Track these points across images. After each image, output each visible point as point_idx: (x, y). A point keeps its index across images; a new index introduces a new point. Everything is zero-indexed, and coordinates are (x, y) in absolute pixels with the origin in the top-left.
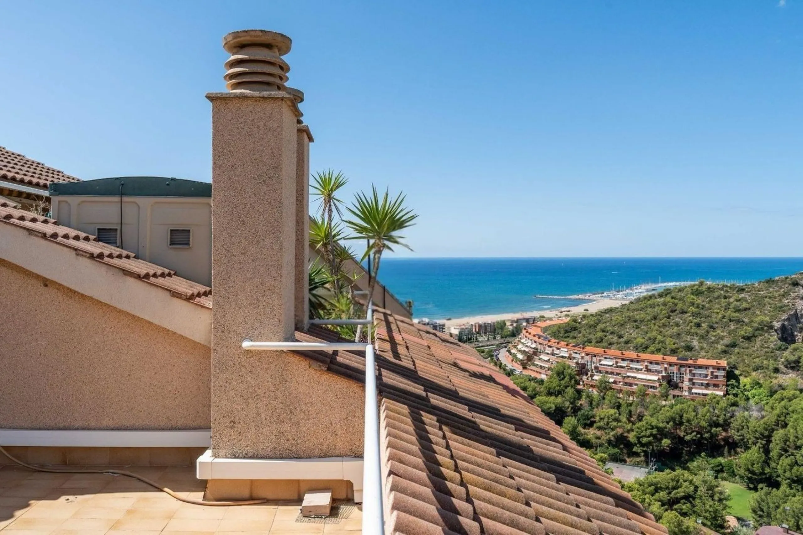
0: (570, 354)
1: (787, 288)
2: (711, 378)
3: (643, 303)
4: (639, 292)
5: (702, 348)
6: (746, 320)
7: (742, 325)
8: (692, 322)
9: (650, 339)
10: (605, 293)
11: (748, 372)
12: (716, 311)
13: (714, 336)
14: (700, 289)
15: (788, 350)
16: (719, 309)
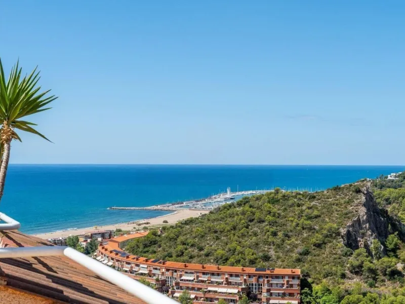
0: (150, 271)
1: (351, 195)
2: (287, 287)
3: (222, 212)
4: (217, 202)
5: (278, 258)
6: (317, 228)
7: (313, 233)
8: (268, 231)
9: (230, 250)
10: (184, 203)
11: (319, 280)
12: (291, 219)
13: (289, 245)
14: (276, 197)
15: (353, 256)
16: (293, 217)
